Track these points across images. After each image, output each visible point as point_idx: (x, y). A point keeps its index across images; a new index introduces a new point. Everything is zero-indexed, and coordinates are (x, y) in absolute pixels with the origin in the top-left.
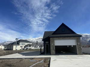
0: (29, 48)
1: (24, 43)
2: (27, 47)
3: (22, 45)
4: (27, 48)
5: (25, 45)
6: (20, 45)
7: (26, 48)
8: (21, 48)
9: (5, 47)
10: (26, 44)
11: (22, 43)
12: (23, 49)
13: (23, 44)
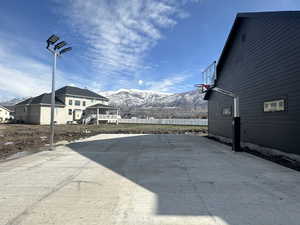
0: (100, 117)
1: (82, 100)
2: (94, 116)
3: (73, 107)
4: (92, 120)
5: (84, 108)
6: (68, 107)
7: (88, 120)
8: (71, 118)
9: (11, 114)
10: (90, 103)
11: (74, 100)
12: (80, 122)
13: (77, 103)
